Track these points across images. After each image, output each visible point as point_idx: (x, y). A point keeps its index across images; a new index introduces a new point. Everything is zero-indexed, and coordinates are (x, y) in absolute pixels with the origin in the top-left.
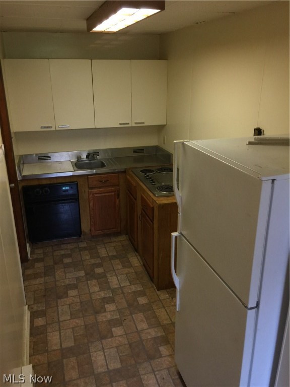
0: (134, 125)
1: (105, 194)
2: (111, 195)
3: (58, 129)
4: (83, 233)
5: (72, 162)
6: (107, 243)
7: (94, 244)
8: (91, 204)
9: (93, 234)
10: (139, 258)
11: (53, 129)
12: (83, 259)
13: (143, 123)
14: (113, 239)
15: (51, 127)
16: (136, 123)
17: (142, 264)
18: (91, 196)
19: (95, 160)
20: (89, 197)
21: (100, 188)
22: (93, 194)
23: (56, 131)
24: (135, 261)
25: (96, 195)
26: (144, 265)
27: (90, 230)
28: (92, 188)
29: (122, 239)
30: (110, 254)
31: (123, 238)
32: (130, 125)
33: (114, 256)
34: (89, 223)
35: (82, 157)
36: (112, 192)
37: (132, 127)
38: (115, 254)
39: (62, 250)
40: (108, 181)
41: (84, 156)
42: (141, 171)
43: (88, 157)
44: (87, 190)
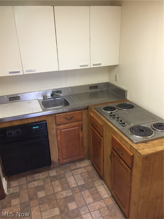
0: (92, 66)
1: (70, 129)
2: (75, 129)
3: (25, 73)
4: (52, 163)
5: (39, 100)
6: (73, 170)
7: (63, 172)
8: (59, 138)
9: (61, 163)
10: (106, 187)
11: (21, 73)
12: (56, 192)
13: (100, 64)
14: (78, 165)
15: (19, 72)
16: (94, 65)
17: (110, 195)
18: (58, 131)
19: (59, 97)
20: (56, 132)
21: (66, 124)
22: (60, 130)
23: (24, 75)
24: (103, 191)
25: (63, 130)
26: (112, 196)
27: (59, 159)
28: (59, 125)
29: (86, 165)
30: (79, 184)
31: (86, 163)
32: (89, 67)
33: (83, 186)
34: (58, 154)
35: (47, 96)
36: (76, 126)
37: (91, 68)
38: (83, 183)
39: (35, 181)
40: (73, 117)
41: (49, 95)
42: (104, 109)
43: (52, 95)
44: (54, 126)
